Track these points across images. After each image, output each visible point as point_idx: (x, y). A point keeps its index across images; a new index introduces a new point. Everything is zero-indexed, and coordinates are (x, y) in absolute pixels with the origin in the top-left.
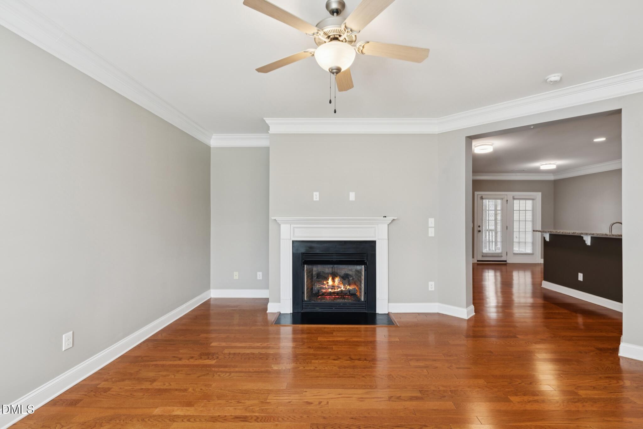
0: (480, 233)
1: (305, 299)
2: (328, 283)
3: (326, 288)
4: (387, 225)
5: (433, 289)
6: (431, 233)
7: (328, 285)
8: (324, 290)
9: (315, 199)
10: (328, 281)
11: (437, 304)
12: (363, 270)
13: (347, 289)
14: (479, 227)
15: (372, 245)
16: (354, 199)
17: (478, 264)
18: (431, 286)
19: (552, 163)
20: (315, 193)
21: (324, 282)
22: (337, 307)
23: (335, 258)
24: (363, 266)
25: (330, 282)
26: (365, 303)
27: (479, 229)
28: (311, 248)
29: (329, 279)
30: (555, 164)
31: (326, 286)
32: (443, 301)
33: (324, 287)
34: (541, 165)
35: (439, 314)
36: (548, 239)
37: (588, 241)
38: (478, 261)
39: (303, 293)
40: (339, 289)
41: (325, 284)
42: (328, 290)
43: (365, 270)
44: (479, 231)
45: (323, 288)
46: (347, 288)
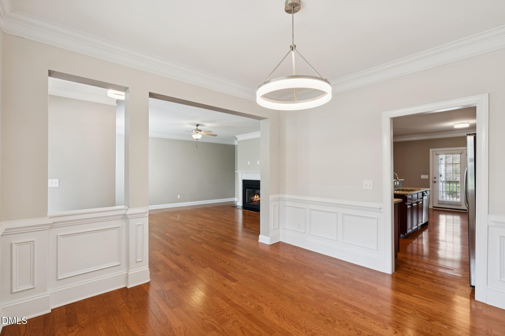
0: (436, 184)
1: (247, 202)
14: (435, 178)
17: (434, 210)
19: (465, 122)
27: (434, 180)
30: (468, 123)
34: (455, 125)
38: (434, 207)
39: (246, 199)
40: (258, 200)
44: (435, 182)
45: (254, 199)
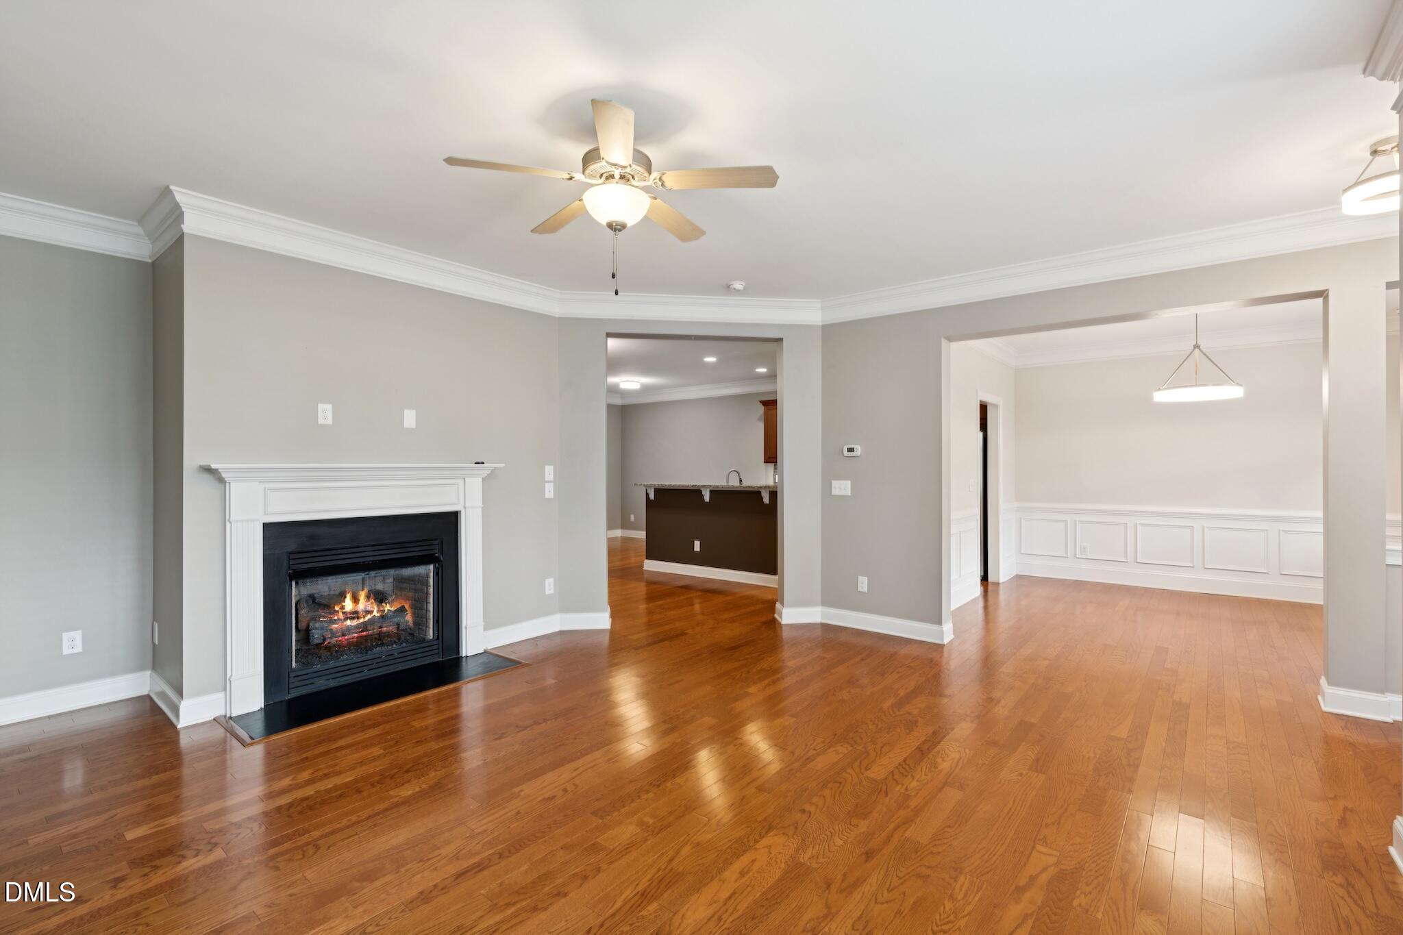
1: (294, 665)
2: (343, 608)
3: (339, 619)
4: (481, 480)
5: (552, 591)
6: (549, 490)
7: (343, 613)
8: (336, 626)
9: (321, 421)
10: (344, 604)
11: (558, 616)
12: (432, 575)
13: (386, 611)
15: (451, 520)
16: (413, 426)
18: (550, 586)
20: (321, 407)
21: (336, 607)
22: (375, 666)
23: (369, 556)
24: (431, 567)
25: (348, 605)
26: (435, 643)
28: (313, 537)
29: (345, 597)
31: (341, 614)
32: (566, 608)
33: (336, 618)
35: (562, 633)
36: (652, 497)
37: (707, 498)
39: (289, 651)
40: (368, 617)
41: (338, 611)
42: (345, 623)
43: (437, 573)
45: (334, 622)
46: (386, 609)
